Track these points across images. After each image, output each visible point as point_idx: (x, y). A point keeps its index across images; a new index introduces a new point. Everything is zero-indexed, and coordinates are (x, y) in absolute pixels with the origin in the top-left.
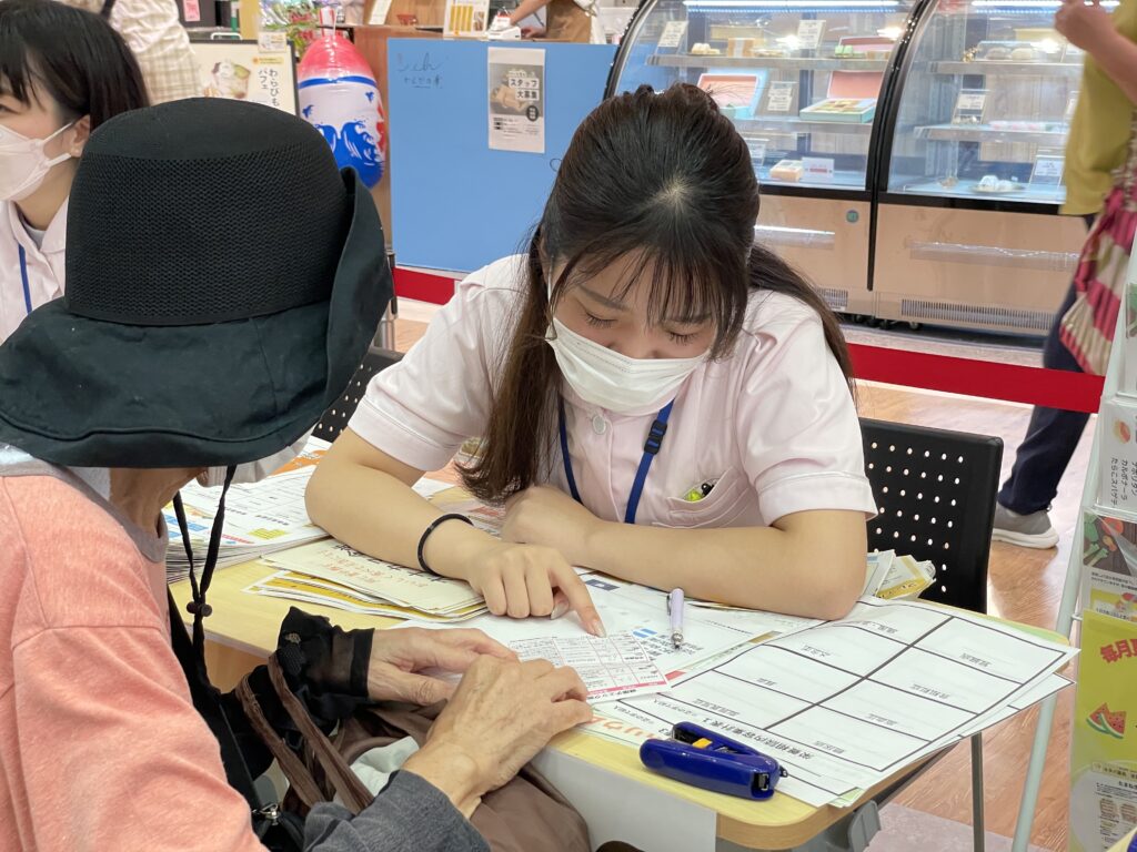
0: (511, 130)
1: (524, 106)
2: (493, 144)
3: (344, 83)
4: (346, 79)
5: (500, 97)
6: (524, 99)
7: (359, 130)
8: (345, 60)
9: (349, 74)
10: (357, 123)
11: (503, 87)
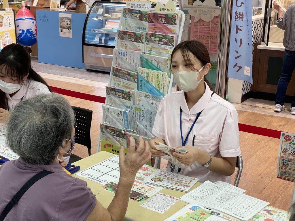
0: (65, 32)
1: (67, 27)
2: (60, 35)
3: (27, 20)
4: (27, 19)
5: (62, 25)
6: (67, 25)
7: (30, 31)
8: (27, 14)
9: (28, 17)
10: (30, 29)
11: (62, 22)
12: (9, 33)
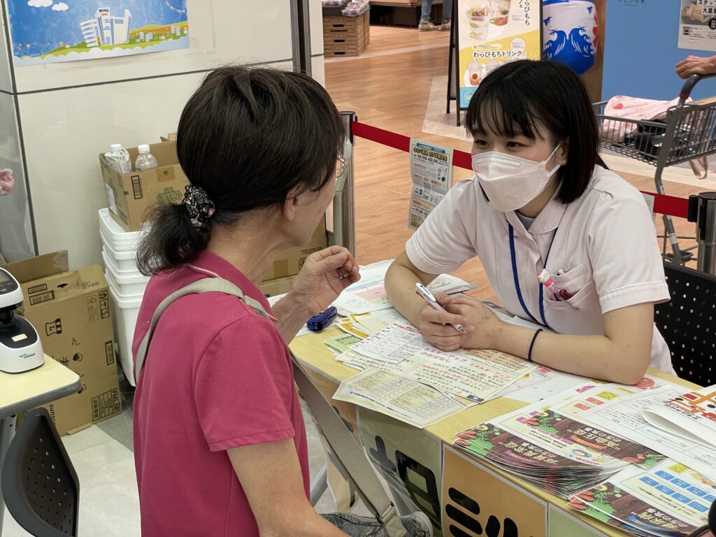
0: (696, 35)
1: (707, 19)
2: (681, 45)
5: (689, 12)
6: (708, 14)
7: (581, 33)
10: (581, 29)
11: (692, 5)
12: (522, 41)
